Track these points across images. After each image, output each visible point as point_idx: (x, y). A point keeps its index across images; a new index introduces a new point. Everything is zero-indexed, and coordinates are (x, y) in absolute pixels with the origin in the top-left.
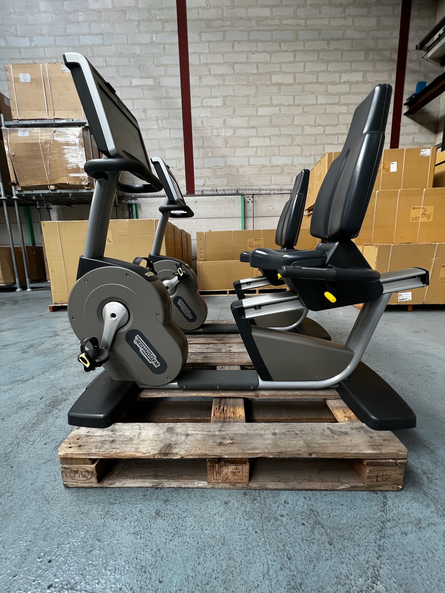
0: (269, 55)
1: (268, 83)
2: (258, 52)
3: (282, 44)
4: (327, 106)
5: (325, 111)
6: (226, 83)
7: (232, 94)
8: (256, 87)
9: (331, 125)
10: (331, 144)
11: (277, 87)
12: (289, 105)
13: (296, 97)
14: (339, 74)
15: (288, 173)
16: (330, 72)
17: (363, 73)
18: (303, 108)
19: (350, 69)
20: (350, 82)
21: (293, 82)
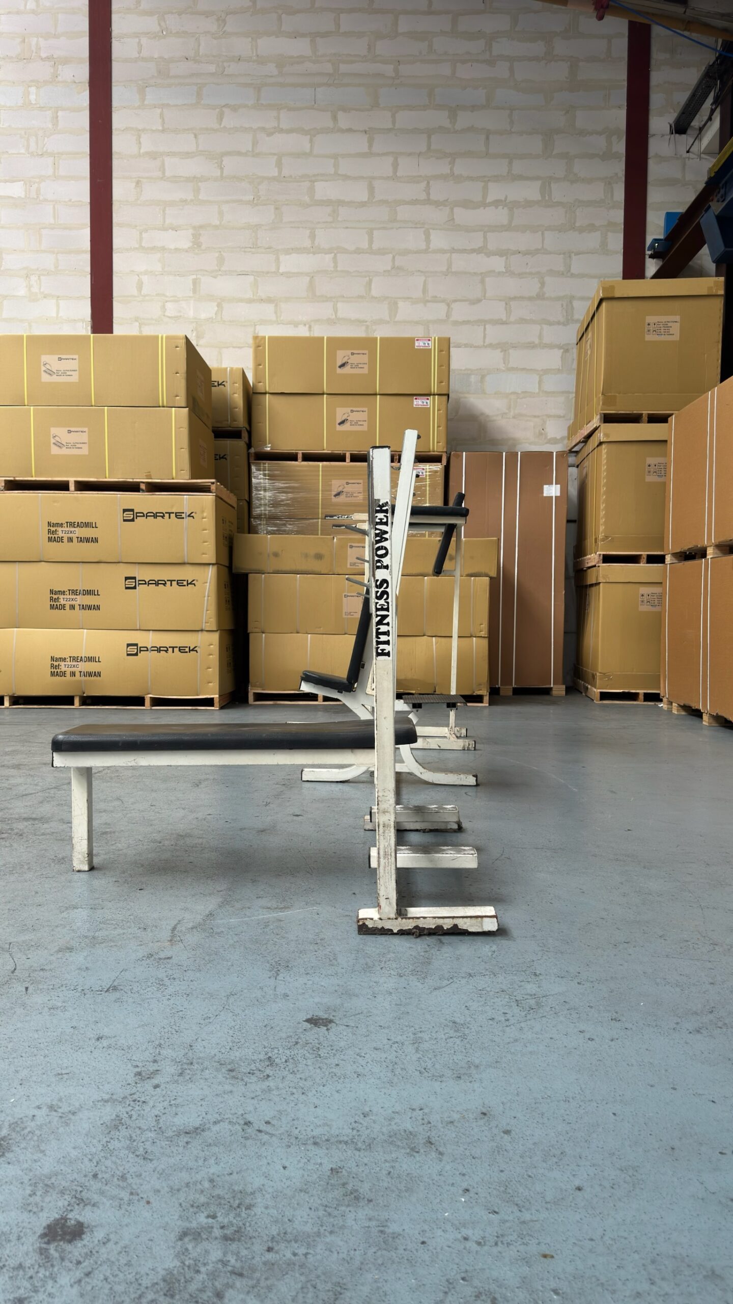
0: (309, 136)
1: (307, 199)
2: (281, 131)
3: (340, 115)
4: (454, 255)
5: (450, 266)
6: (200, 197)
7: (218, 223)
8: (276, 209)
9: (466, 300)
10: (466, 346)
11: (329, 209)
12: (358, 251)
13: (375, 233)
14: (483, 184)
16: (459, 179)
17: (539, 183)
18: (394, 257)
19: (508, 173)
20: (510, 202)
21: (366, 200)
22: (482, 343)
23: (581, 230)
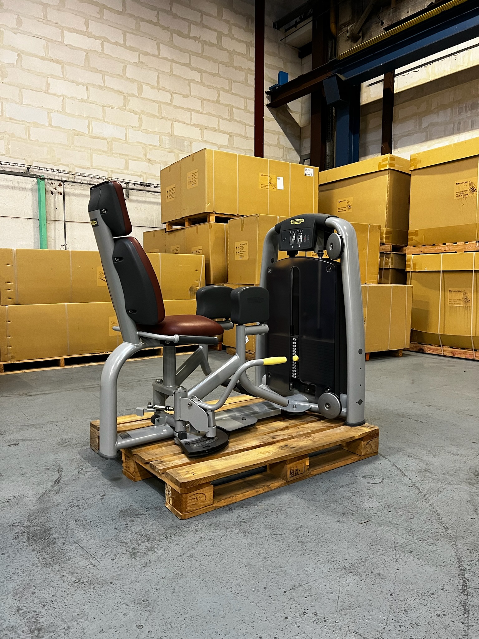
4: (173, 64)
5: (171, 71)
9: (181, 94)
10: (182, 122)
11: (97, 9)
12: (117, 44)
13: (127, 34)
14: (188, 24)
15: (120, 154)
16: (175, 16)
17: (217, 33)
18: (139, 55)
19: (201, 21)
20: (202, 40)
21: (121, 11)
22: (190, 123)
23: (236, 68)
